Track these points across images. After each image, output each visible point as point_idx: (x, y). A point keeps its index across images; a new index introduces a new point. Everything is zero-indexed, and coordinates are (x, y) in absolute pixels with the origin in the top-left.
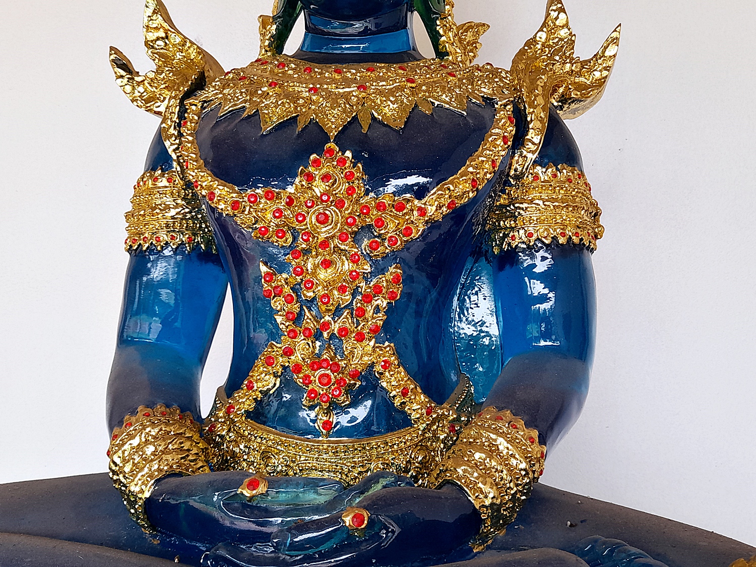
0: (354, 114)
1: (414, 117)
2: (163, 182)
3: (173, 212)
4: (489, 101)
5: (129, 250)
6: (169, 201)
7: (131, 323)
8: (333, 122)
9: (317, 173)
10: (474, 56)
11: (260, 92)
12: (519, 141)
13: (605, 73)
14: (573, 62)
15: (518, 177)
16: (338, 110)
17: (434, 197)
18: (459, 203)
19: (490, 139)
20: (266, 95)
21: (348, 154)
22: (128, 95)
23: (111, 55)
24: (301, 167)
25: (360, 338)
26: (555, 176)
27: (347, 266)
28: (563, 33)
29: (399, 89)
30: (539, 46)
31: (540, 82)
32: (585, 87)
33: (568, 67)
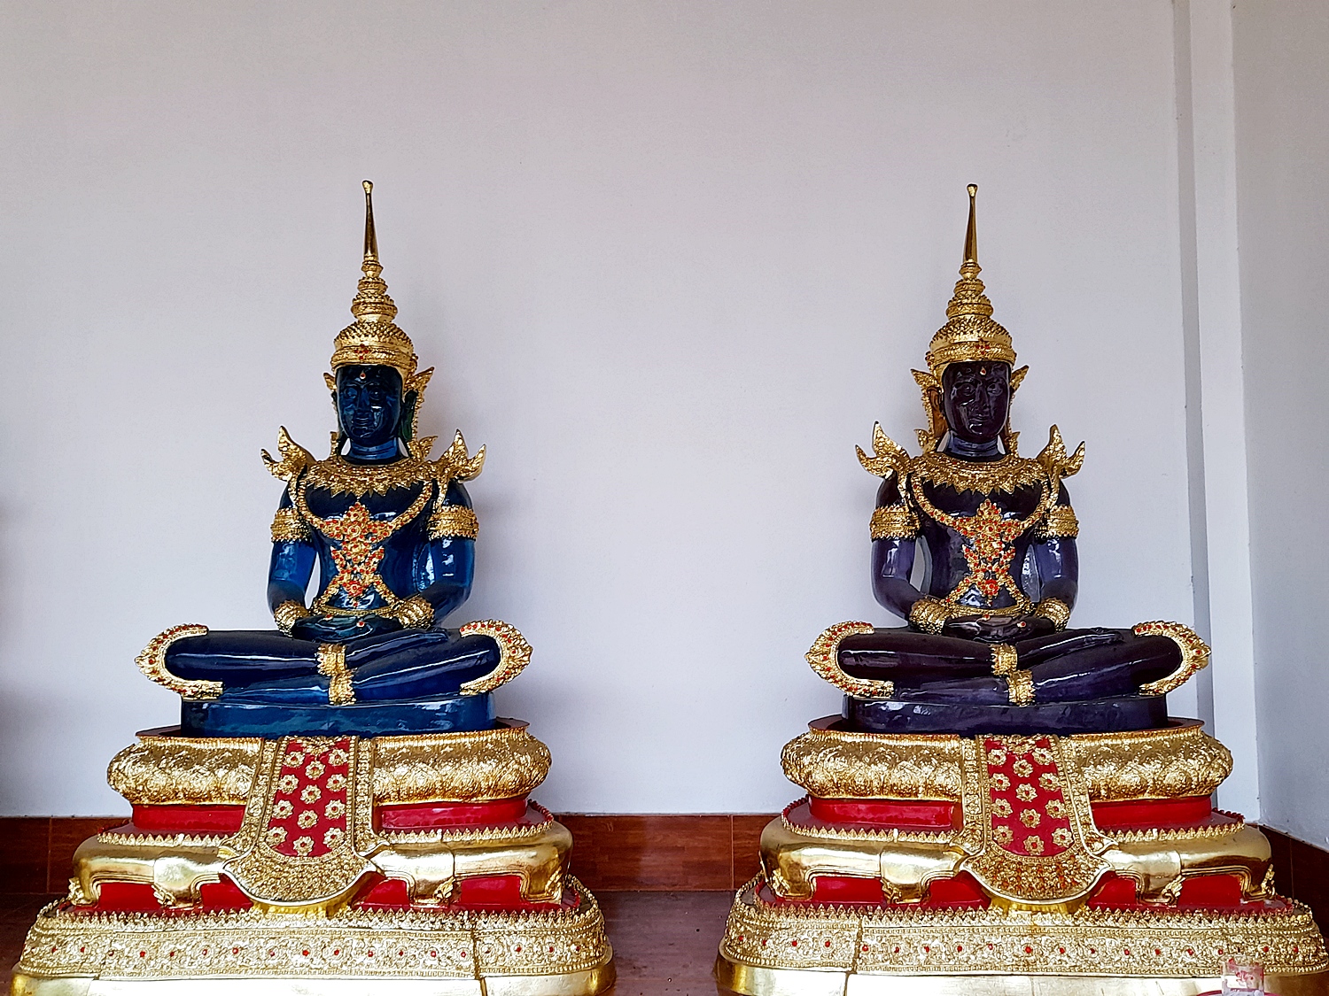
0: (367, 490)
1: (389, 491)
2: (289, 513)
3: (294, 526)
4: (421, 482)
5: (274, 542)
6: (292, 520)
7: (276, 574)
8: (359, 492)
9: (352, 513)
12: (435, 495)
13: (479, 465)
15: (436, 510)
16: (361, 488)
17: (395, 522)
18: (405, 523)
19: (418, 499)
20: (333, 481)
21: (364, 506)
22: (271, 472)
23: (262, 453)
24: (346, 511)
25: (367, 573)
26: (450, 510)
27: (364, 547)
28: (461, 448)
29: (385, 479)
30: (451, 454)
31: (446, 472)
32: (468, 471)
33: (460, 463)
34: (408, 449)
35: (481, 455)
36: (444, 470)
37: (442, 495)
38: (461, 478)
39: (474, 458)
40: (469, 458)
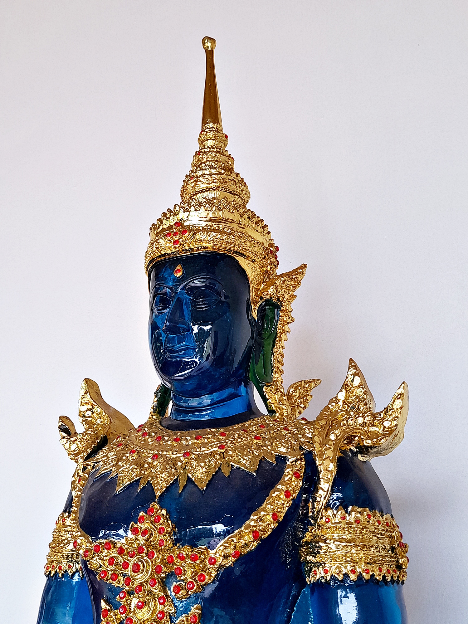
0: (176, 477)
1: (216, 479)
2: (68, 523)
6: (70, 537)
8: (162, 483)
10: (305, 407)
11: (124, 458)
13: (395, 423)
14: (365, 416)
16: (165, 474)
17: (222, 548)
18: (245, 551)
19: (274, 495)
20: (128, 460)
21: (164, 512)
22: (67, 450)
23: (59, 422)
24: (132, 523)
26: (343, 518)
28: (359, 392)
29: (212, 455)
30: (341, 403)
31: (332, 437)
32: (377, 435)
33: (360, 420)
34: (265, 400)
35: (398, 403)
36: (328, 434)
37: (325, 485)
38: (364, 450)
39: (387, 410)
40: (377, 411)
